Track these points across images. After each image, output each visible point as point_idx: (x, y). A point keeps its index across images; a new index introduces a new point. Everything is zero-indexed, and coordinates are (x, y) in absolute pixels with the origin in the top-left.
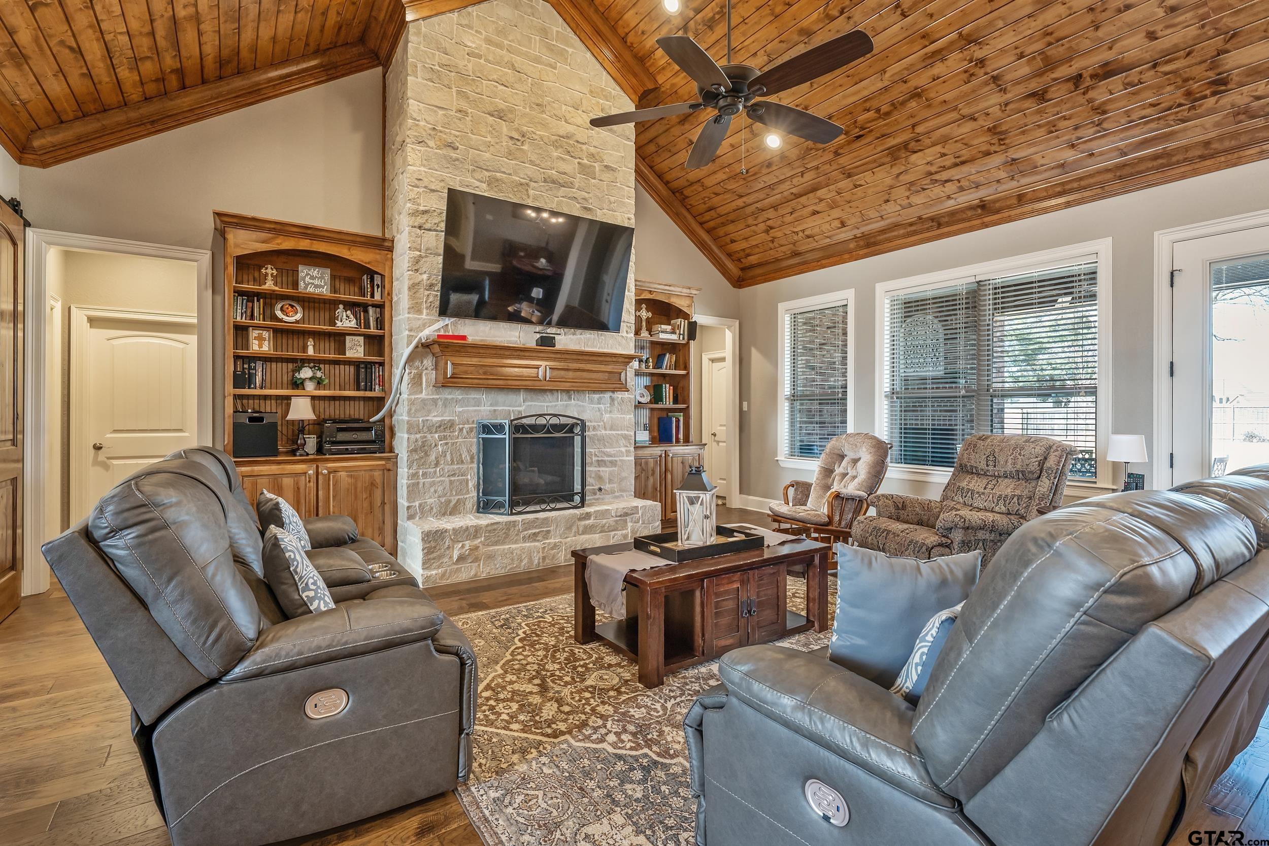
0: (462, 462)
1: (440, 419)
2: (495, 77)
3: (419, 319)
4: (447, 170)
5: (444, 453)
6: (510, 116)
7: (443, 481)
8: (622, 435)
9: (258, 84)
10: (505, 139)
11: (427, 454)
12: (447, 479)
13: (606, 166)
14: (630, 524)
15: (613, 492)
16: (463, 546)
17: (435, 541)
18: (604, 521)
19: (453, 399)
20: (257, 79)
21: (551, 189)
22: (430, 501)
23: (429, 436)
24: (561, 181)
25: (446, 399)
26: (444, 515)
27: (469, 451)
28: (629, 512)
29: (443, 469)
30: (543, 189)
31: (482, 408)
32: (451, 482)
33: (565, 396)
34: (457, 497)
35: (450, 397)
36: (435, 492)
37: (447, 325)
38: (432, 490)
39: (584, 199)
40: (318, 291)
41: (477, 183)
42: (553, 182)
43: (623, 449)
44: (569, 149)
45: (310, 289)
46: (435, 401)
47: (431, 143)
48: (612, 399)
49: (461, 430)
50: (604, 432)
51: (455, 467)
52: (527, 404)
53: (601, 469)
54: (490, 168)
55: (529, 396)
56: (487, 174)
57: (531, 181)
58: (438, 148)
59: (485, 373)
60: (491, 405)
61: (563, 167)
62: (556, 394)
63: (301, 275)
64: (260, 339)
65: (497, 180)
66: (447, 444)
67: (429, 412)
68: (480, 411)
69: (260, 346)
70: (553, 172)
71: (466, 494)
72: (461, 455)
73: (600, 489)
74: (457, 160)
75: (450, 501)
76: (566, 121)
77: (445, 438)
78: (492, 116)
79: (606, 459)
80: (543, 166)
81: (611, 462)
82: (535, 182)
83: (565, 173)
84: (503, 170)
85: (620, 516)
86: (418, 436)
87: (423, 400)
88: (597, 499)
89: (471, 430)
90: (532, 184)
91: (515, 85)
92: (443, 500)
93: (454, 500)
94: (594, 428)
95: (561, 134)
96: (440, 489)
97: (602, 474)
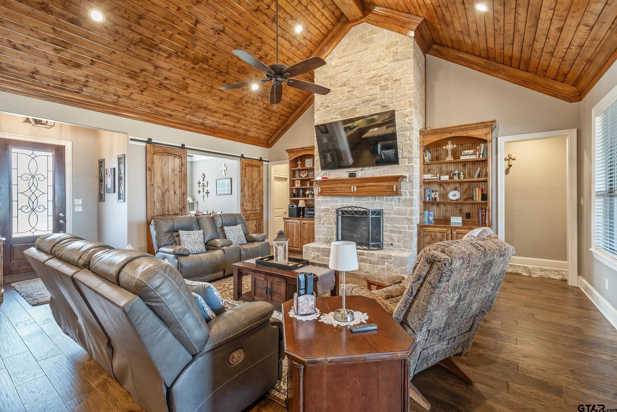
0: (331, 224)
1: (324, 207)
2: (342, 71)
3: (318, 172)
4: (326, 116)
5: (326, 220)
6: (348, 82)
7: (325, 230)
8: (405, 218)
9: (303, 107)
10: (346, 93)
11: (321, 220)
12: (327, 230)
13: (395, 80)
14: (386, 264)
15: (399, 247)
16: (314, 254)
17: (307, 250)
18: (371, 258)
19: (328, 200)
20: (303, 106)
21: (366, 105)
22: (322, 237)
23: (321, 213)
24: (370, 99)
25: (326, 200)
26: (325, 242)
27: (334, 220)
28: (385, 257)
29: (325, 226)
30: (362, 107)
31: (338, 204)
32: (328, 231)
33: (373, 198)
34: (330, 237)
35: (327, 199)
36: (323, 234)
37: (326, 173)
38: (322, 233)
39: (383, 102)
40: (310, 166)
41: (336, 116)
42: (367, 101)
43: (407, 226)
44: (374, 82)
45: (308, 166)
46: (323, 201)
47: (321, 109)
48: (399, 199)
49: (331, 212)
50: (394, 216)
51: (329, 226)
52: (356, 202)
53: (392, 234)
54: (341, 108)
55: (356, 198)
56: (340, 111)
57: (357, 105)
58: (324, 109)
59: (331, 190)
60: (341, 202)
61: (371, 92)
62: (368, 197)
63: (306, 162)
64: (298, 183)
65: (343, 112)
66: (326, 217)
67: (321, 205)
68: (337, 205)
69: (298, 185)
70: (367, 97)
71: (333, 236)
72: (331, 221)
73: (392, 244)
74: (329, 110)
75: (328, 238)
76: (373, 70)
77: (326, 214)
78: (341, 87)
79: (395, 229)
80: (362, 96)
81: (398, 231)
82: (359, 105)
83: (373, 95)
84: (346, 106)
85: (380, 258)
86: (318, 213)
87: (319, 201)
88: (390, 249)
89: (334, 212)
90: (358, 106)
91: (350, 69)
92: (325, 237)
93: (329, 237)
94: (388, 214)
95: (370, 78)
96: (324, 233)
97: (392, 237)
